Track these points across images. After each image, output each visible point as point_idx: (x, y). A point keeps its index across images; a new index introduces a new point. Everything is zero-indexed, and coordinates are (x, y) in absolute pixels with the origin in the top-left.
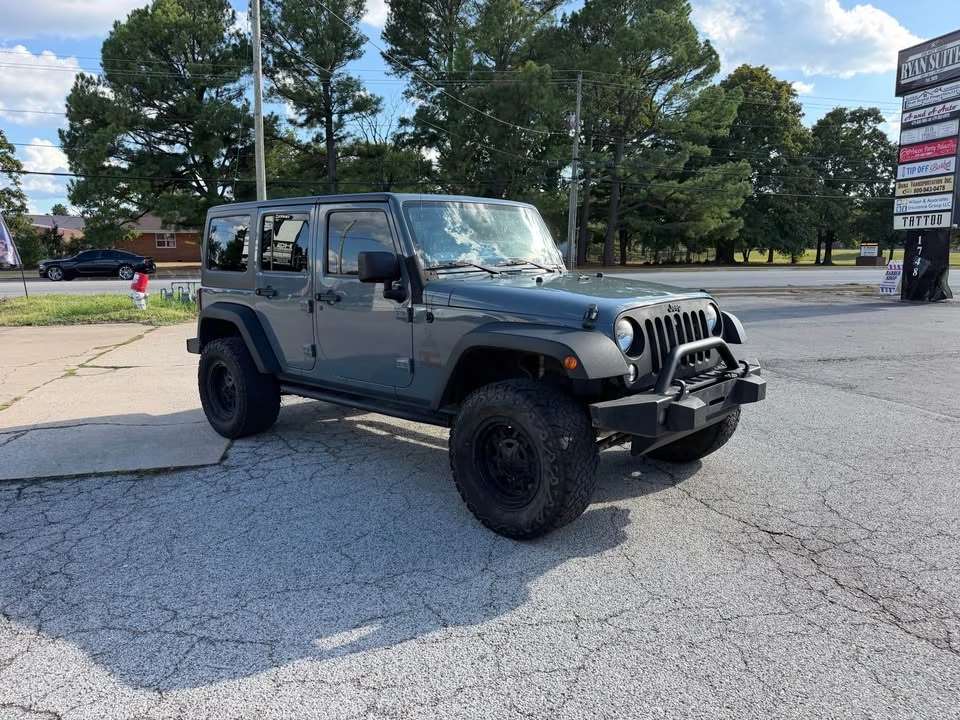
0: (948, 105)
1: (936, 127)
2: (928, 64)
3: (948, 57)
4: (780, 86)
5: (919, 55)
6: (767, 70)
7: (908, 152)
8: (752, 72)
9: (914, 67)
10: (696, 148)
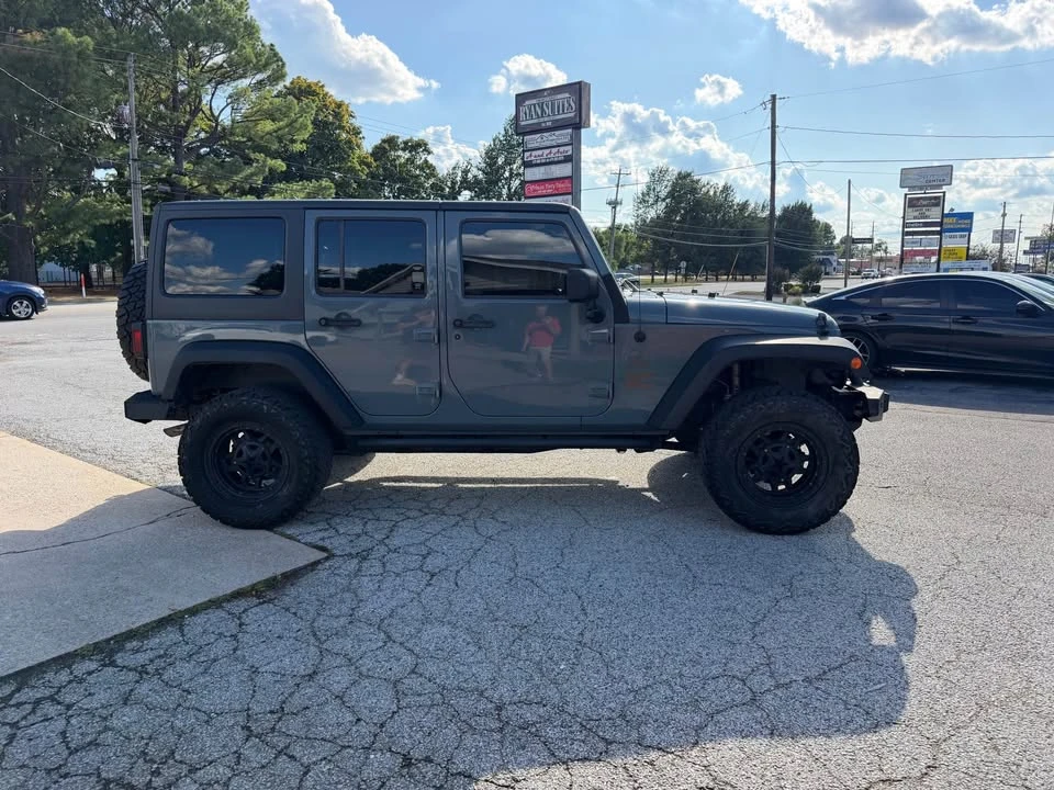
0: (562, 149)
1: (553, 167)
2: (543, 110)
3: (558, 107)
4: (339, 105)
5: (534, 101)
6: (323, 86)
7: (532, 187)
8: (309, 86)
9: (530, 111)
10: (270, 162)
